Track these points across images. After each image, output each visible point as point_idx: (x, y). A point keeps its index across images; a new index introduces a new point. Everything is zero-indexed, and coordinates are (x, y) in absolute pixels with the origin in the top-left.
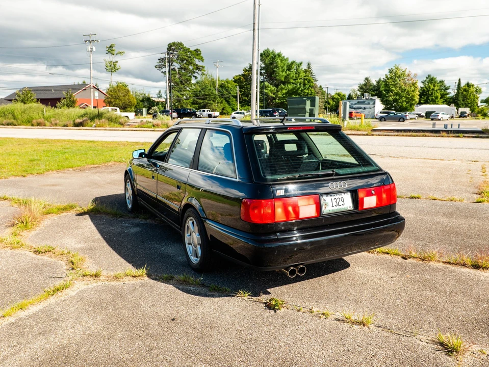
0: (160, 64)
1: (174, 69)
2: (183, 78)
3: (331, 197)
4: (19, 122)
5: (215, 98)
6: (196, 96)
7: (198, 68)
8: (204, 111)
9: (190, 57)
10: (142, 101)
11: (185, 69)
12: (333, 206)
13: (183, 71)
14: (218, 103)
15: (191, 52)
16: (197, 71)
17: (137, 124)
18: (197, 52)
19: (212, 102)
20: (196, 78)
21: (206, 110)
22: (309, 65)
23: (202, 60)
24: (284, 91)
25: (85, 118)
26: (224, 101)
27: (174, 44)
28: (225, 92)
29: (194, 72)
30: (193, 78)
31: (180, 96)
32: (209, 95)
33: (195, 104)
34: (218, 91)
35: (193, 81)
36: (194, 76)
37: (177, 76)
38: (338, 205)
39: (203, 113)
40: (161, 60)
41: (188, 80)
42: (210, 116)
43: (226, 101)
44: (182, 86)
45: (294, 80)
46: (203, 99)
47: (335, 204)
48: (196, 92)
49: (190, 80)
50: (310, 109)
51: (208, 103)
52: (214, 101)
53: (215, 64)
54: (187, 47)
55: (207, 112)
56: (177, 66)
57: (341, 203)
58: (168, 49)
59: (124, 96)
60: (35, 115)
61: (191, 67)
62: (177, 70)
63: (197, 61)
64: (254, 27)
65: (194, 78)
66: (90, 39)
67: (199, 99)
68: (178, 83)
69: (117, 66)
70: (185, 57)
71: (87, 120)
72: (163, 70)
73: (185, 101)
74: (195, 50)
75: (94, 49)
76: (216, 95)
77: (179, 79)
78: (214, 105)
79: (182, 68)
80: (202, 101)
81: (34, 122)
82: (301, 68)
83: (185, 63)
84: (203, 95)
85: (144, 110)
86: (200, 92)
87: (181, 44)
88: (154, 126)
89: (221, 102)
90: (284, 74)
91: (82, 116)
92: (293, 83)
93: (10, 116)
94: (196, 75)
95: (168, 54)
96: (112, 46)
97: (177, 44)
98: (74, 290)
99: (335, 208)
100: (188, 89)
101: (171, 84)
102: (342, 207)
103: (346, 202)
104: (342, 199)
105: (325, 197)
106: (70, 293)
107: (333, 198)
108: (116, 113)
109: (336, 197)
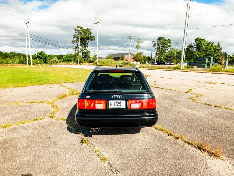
0: (154, 45)
1: (159, 47)
2: (162, 50)
3: (114, 102)
4: (105, 65)
5: (174, 57)
6: (167, 57)
7: (169, 46)
8: (168, 62)
9: (166, 42)
10: (147, 58)
11: (163, 47)
12: (114, 106)
13: (163, 48)
14: (175, 59)
15: (166, 40)
16: (168, 47)
17: (138, 67)
18: (169, 40)
19: (172, 59)
20: (168, 50)
21: (169, 62)
22: (219, 44)
23: (171, 43)
24: (204, 54)
25: (123, 64)
26: (178, 59)
27: (160, 38)
28: (179, 55)
29: (167, 48)
30: (167, 50)
31: (160, 56)
32: (172, 56)
33: (166, 60)
34: (176, 55)
35: (167, 51)
37: (160, 50)
38: (117, 105)
39: (168, 63)
41: (164, 51)
42: (170, 64)
43: (179, 58)
44: (162, 53)
45: (210, 50)
46: (169, 58)
47: (116, 104)
48: (167, 55)
49: (165, 51)
50: (208, 62)
51: (171, 59)
52: (174, 59)
53: (176, 44)
55: (169, 63)
56: (160, 46)
57: (119, 105)
58: (158, 39)
59: (139, 57)
60: (109, 63)
61: (166, 46)
62: (160, 47)
63: (169, 44)
64: (185, 29)
66: (131, 38)
67: (168, 58)
68: (161, 52)
69: (140, 47)
70: (164, 42)
71: (123, 65)
72: (155, 47)
73: (162, 59)
74: (168, 40)
75: (131, 41)
76: (175, 56)
78: (174, 60)
79: (162, 46)
80: (169, 59)
81: (108, 65)
82: (213, 44)
83: (164, 45)
84: (170, 56)
85: (147, 62)
86: (168, 55)
87: (163, 37)
88: (144, 67)
89: (177, 59)
90: (205, 47)
91: (122, 64)
92: (209, 51)
93: (103, 63)
94: (168, 49)
95: (157, 41)
96: (139, 40)
97: (161, 38)
98: (43, 120)
99: (115, 107)
100: (164, 54)
101: (157, 52)
102: (119, 106)
103: (122, 105)
104: (120, 103)
105: (111, 101)
106: (40, 121)
107: (115, 102)
108: (133, 63)
109: (117, 102)
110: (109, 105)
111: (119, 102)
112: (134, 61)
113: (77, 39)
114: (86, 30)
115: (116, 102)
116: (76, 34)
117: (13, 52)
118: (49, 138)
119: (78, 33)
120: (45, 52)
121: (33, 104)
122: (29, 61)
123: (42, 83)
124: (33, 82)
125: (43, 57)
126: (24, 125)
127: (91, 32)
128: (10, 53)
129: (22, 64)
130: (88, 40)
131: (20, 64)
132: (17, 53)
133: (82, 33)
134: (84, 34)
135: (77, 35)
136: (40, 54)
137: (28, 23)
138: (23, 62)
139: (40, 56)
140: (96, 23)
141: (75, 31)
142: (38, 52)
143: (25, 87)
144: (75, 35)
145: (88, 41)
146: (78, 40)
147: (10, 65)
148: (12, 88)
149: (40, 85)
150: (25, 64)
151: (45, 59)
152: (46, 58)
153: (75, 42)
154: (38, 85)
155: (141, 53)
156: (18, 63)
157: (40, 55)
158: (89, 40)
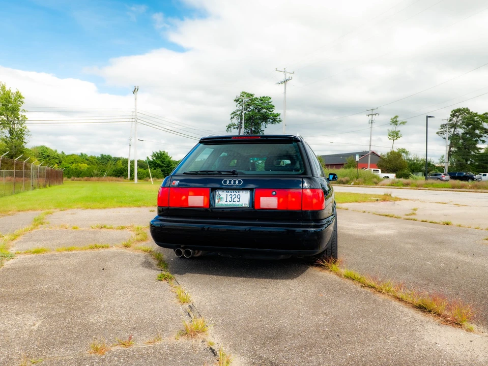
0: (442, 130)
2: (467, 143)
3: (227, 193)
8: (485, 175)
9: (477, 121)
11: (470, 134)
13: (468, 136)
15: (479, 116)
16: (486, 135)
20: (484, 142)
27: (459, 110)
29: (482, 136)
31: (462, 160)
33: (479, 168)
36: (481, 140)
37: (461, 141)
38: (233, 200)
40: (443, 126)
44: (466, 151)
47: (229, 199)
48: (483, 156)
49: (476, 145)
54: (475, 112)
56: (460, 131)
57: (236, 199)
58: (451, 115)
61: (477, 132)
62: (461, 135)
65: (481, 142)
66: (373, 113)
68: (462, 147)
69: (399, 135)
70: (472, 122)
72: (445, 136)
73: (467, 166)
74: (484, 114)
77: (463, 144)
79: (467, 133)
83: (471, 128)
86: (487, 155)
87: (467, 109)
94: (483, 138)
95: (451, 120)
96: (396, 117)
97: (462, 110)
98: (107, 250)
99: (229, 203)
100: (473, 153)
101: (452, 149)
102: (237, 203)
103: (243, 199)
104: (239, 196)
105: (220, 192)
106: (102, 250)
107: (229, 194)
108: (376, 174)
109: (233, 194)
110: (217, 201)
111: (237, 194)
112: (380, 170)
113: (239, 121)
114: (261, 100)
115: (231, 193)
116: (238, 110)
117: (107, 155)
118: (103, 269)
119: (241, 108)
120: (167, 153)
121: (103, 230)
122: (132, 171)
123: (139, 203)
124: (121, 202)
125: (162, 164)
126: (70, 252)
127: (271, 104)
128: (100, 156)
129: (119, 176)
130: (264, 123)
131: (114, 178)
132: (113, 157)
133: (251, 107)
134: (256, 109)
135: (238, 113)
136: (158, 157)
137: (136, 89)
138: (121, 174)
139: (158, 162)
140: (282, 83)
141: (236, 103)
142: (153, 153)
143: (105, 208)
144: (234, 112)
145: (264, 125)
146: (241, 123)
147: (96, 178)
148: (79, 210)
149: (135, 206)
150: (123, 178)
151: (166, 167)
152: (169, 167)
153: (234, 128)
154: (130, 207)
155: (404, 152)
156: (110, 176)
157: (156, 158)
158: (266, 122)
